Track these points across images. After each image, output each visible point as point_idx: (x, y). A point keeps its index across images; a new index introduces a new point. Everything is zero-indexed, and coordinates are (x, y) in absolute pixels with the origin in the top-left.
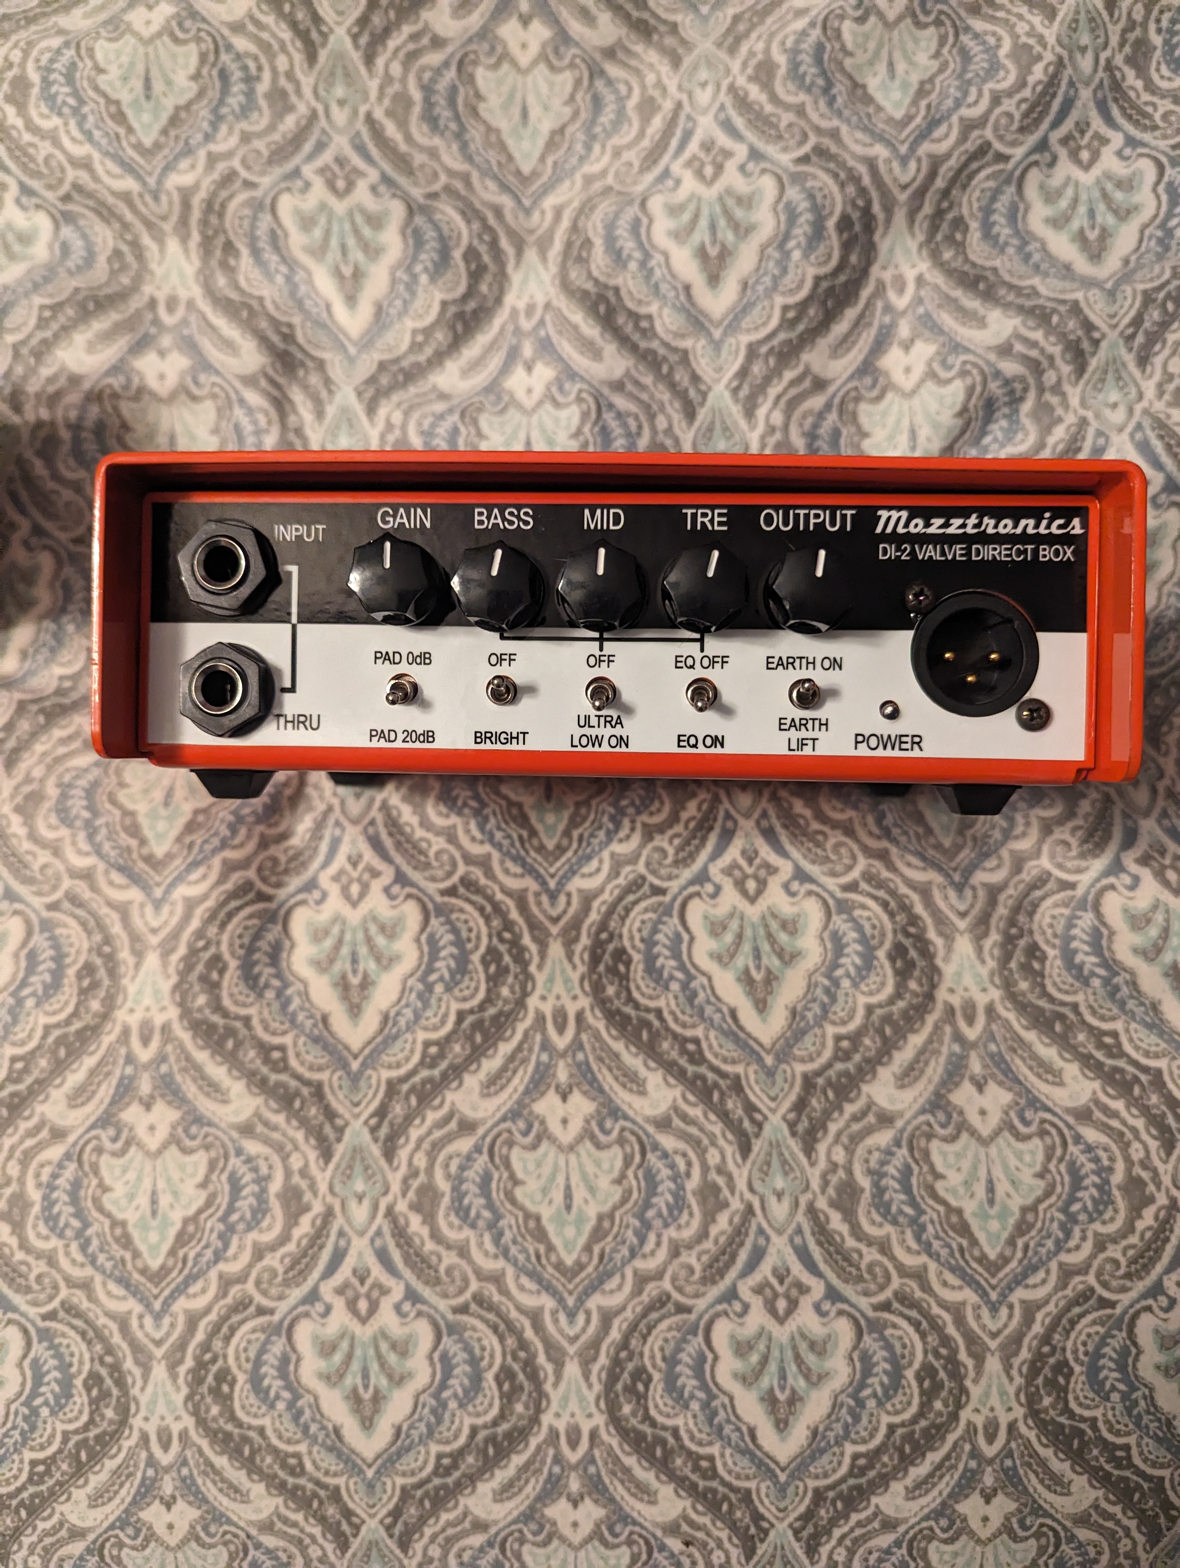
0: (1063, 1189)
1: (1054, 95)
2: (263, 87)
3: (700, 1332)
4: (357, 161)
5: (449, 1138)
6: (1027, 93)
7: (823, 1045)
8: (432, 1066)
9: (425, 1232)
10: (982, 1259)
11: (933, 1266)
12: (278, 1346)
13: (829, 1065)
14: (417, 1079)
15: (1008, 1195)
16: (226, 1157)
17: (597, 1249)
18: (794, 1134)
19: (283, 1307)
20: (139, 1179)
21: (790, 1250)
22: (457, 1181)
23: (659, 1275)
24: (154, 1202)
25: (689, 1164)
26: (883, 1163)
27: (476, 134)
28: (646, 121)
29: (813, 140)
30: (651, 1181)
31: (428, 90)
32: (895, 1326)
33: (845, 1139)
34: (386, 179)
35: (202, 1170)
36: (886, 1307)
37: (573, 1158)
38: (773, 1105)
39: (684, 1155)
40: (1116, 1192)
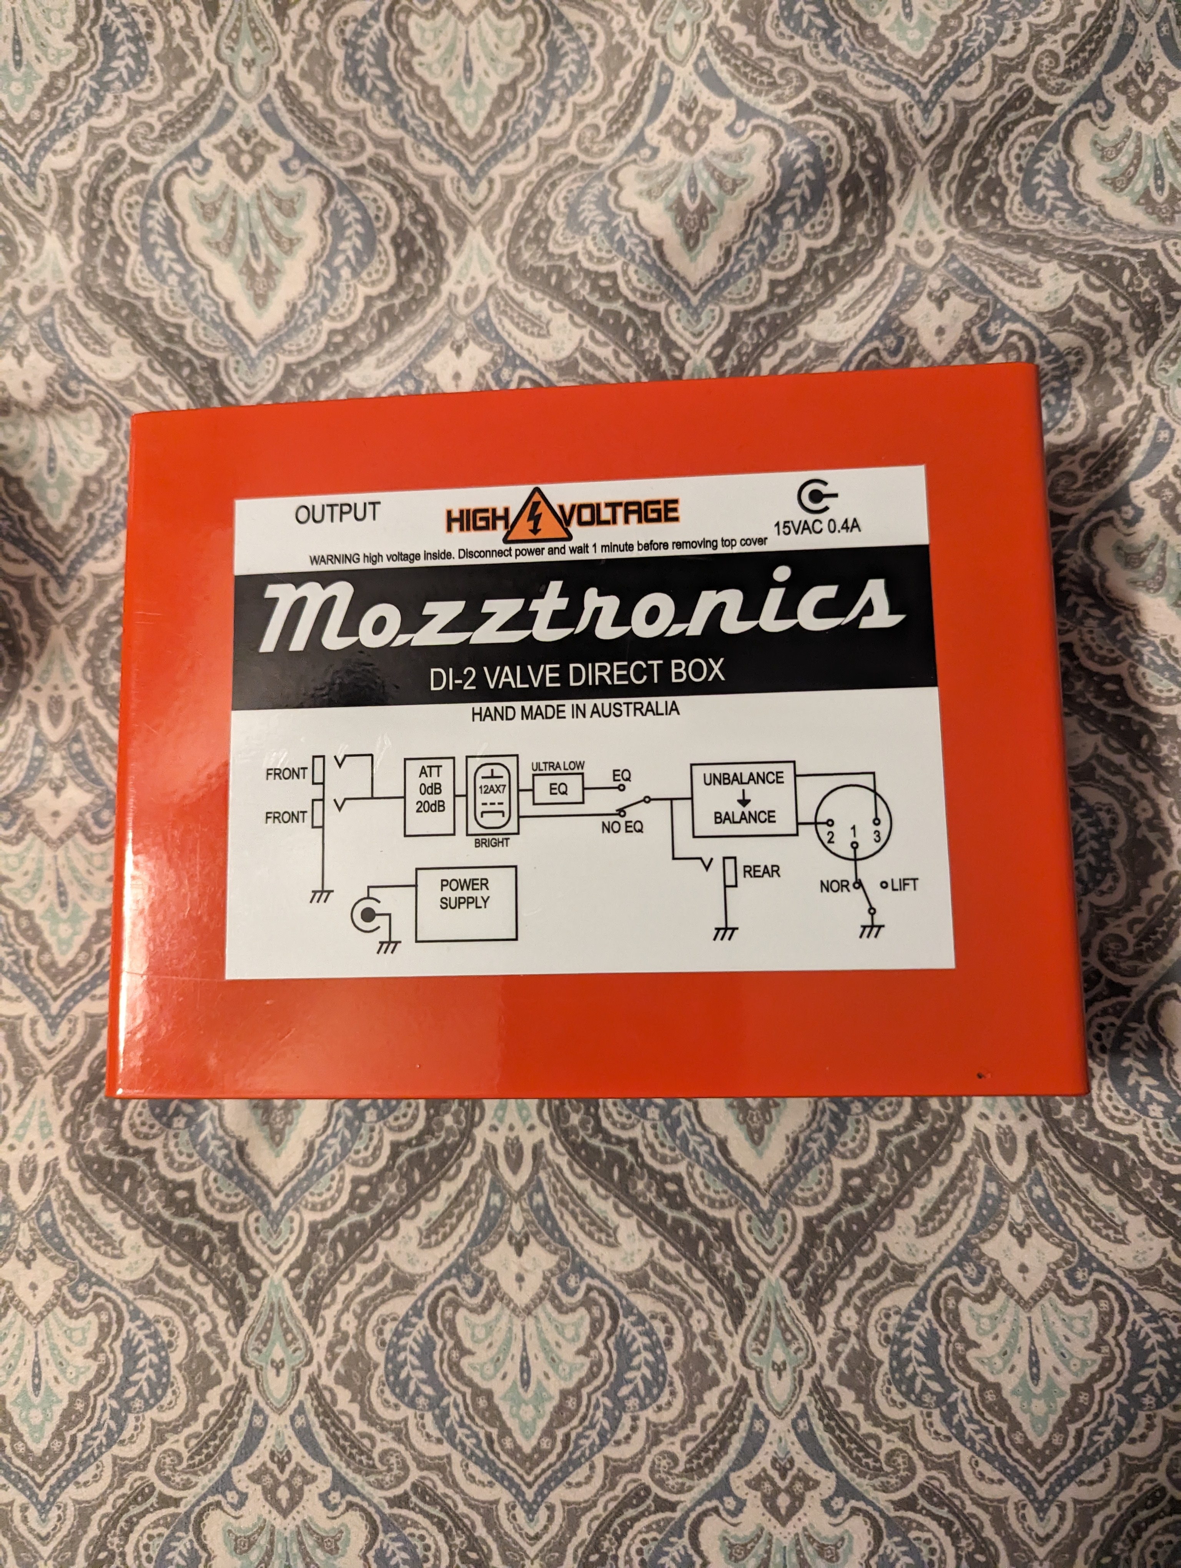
0: (1123, 1364)
1: (1109, 29)
2: (155, 47)
3: (686, 1533)
4: (267, 132)
5: (383, 1297)
6: (1075, 28)
7: (830, 1184)
8: (363, 1209)
9: (354, 1410)
10: (1026, 1446)
11: (966, 1455)
12: (185, 1543)
13: (837, 1208)
14: (344, 1224)
15: (1056, 1371)
16: (120, 1321)
17: (560, 1433)
18: (795, 1295)
19: (189, 1497)
20: (20, 1347)
21: (793, 1437)
22: (393, 1348)
23: (635, 1465)
24: (37, 1375)
25: (670, 1331)
26: (903, 1329)
27: (410, 94)
28: (613, 74)
30: (625, 1349)
31: (351, 45)
32: (921, 1527)
33: (856, 1300)
34: (300, 153)
35: (93, 1335)
36: (909, 1503)
37: (530, 1322)
38: (770, 1260)
39: (664, 1320)
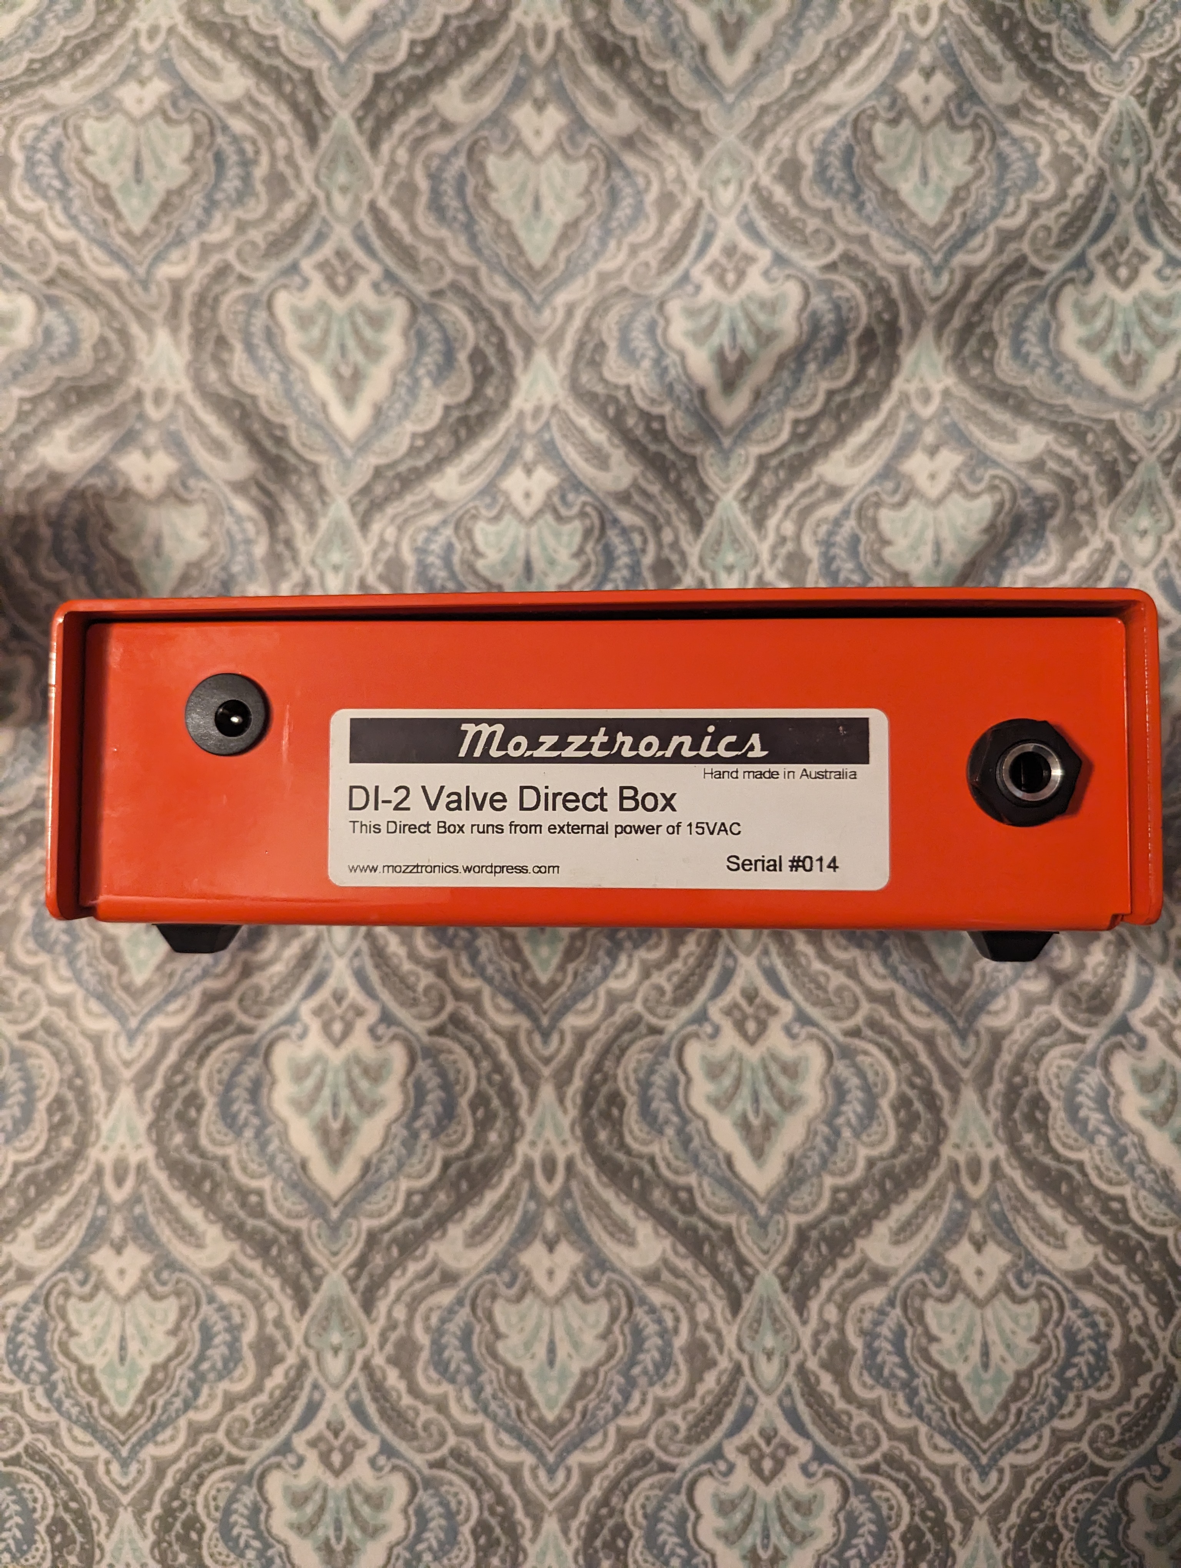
0: (1058, 1354)
1: (1094, 210)
2: (260, 171)
3: (684, 1490)
4: (359, 255)
5: (431, 1291)
6: (1067, 206)
7: (820, 1196)
8: (416, 1214)
9: (402, 1386)
10: (974, 1424)
11: (923, 1429)
12: (249, 1495)
13: (824, 1218)
14: (399, 1228)
15: (1003, 1360)
16: (198, 1305)
17: (579, 1406)
18: (786, 1290)
19: (254, 1457)
20: (108, 1324)
21: (778, 1411)
22: (437, 1334)
23: (643, 1433)
24: (123, 1348)
25: (677, 1319)
26: (876, 1323)
27: (485, 225)
28: (664, 217)
29: (840, 247)
30: (638, 1335)
31: (435, 177)
32: (882, 1488)
33: (837, 1297)
34: (389, 275)
35: (173, 1316)
36: (874, 1469)
37: (558, 1313)
38: (764, 1258)
39: (673, 1310)
40: (1112, 1358)
